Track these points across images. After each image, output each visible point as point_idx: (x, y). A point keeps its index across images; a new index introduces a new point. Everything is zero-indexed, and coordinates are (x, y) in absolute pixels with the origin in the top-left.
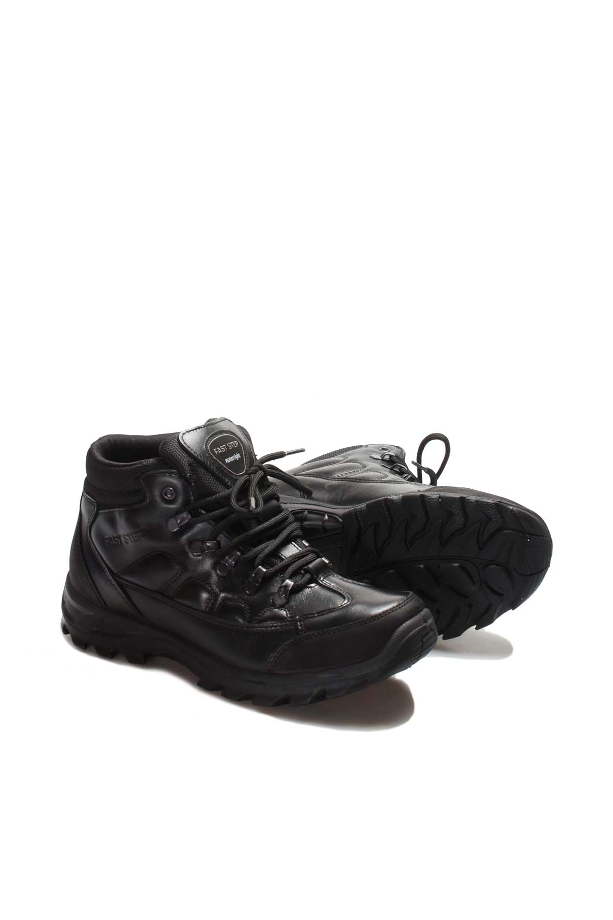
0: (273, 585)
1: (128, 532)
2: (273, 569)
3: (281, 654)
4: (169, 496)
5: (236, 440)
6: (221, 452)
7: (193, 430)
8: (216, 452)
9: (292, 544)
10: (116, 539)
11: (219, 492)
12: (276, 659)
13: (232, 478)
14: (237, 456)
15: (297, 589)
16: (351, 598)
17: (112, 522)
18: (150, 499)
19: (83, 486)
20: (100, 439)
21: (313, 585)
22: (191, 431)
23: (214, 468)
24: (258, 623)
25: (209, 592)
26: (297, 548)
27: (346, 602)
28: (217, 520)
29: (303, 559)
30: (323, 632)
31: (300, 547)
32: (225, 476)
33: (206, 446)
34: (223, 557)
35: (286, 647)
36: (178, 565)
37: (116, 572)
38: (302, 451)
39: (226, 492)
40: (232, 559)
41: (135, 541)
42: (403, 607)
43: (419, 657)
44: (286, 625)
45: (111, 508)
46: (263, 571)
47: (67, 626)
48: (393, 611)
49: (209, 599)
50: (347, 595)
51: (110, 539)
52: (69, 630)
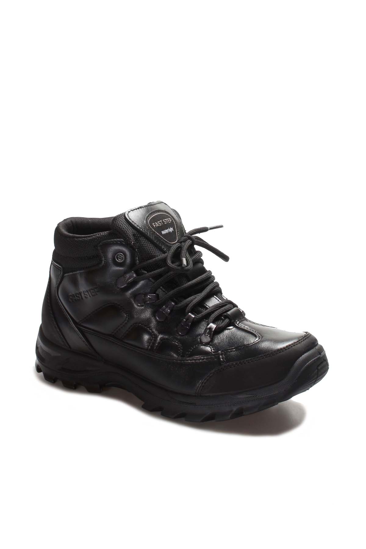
0: (200, 328)
1: (88, 289)
2: (200, 316)
3: (208, 380)
4: (119, 260)
5: (170, 218)
6: (158, 226)
7: (136, 209)
8: (154, 226)
9: (214, 297)
10: (77, 295)
11: (157, 256)
12: (203, 384)
13: (167, 245)
14: (171, 230)
15: (219, 331)
16: (261, 337)
17: (74, 282)
18: (105, 262)
19: (52, 257)
20: (65, 220)
21: (231, 327)
22: (135, 210)
23: (152, 237)
24: (189, 357)
25: (150, 334)
26: (218, 300)
27: (257, 339)
28: (156, 277)
29: (223, 308)
30: (240, 362)
31: (220, 299)
32: (161, 244)
33: (146, 221)
34: (160, 306)
35: (212, 375)
36: (126, 314)
37: (77, 321)
38: (221, 227)
39: (163, 256)
40: (168, 308)
41: (93, 296)
42: (302, 343)
43: (316, 381)
44: (211, 358)
45: (74, 271)
46: (192, 317)
47: (40, 366)
48: (294, 345)
49: (149, 339)
50: (258, 334)
51: (73, 296)
52: (42, 369)
